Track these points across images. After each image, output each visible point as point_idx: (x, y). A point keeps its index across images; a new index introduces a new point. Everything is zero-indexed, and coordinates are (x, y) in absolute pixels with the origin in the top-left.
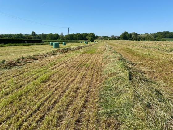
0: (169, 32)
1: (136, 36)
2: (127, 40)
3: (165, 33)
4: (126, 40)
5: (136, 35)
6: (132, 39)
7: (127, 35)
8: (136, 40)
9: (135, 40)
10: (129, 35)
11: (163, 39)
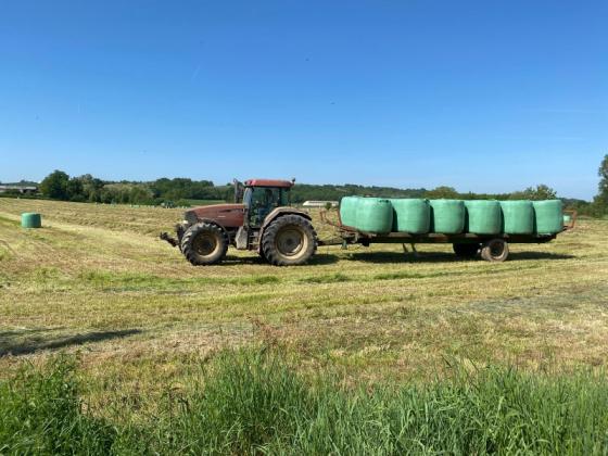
0: (189, 181)
1: (97, 188)
2: (67, 200)
3: (182, 183)
4: (63, 200)
5: (99, 184)
6: (85, 198)
7: (64, 183)
8: (99, 201)
9: (94, 201)
10: (72, 183)
11: (181, 200)
